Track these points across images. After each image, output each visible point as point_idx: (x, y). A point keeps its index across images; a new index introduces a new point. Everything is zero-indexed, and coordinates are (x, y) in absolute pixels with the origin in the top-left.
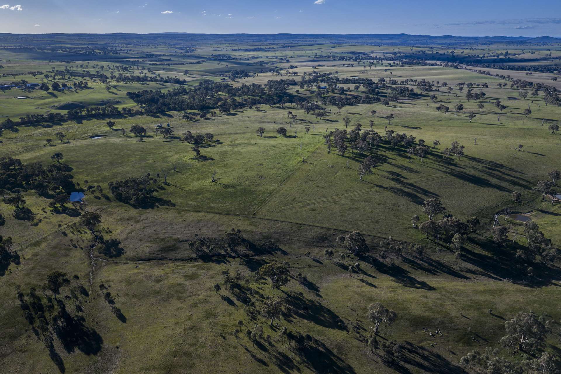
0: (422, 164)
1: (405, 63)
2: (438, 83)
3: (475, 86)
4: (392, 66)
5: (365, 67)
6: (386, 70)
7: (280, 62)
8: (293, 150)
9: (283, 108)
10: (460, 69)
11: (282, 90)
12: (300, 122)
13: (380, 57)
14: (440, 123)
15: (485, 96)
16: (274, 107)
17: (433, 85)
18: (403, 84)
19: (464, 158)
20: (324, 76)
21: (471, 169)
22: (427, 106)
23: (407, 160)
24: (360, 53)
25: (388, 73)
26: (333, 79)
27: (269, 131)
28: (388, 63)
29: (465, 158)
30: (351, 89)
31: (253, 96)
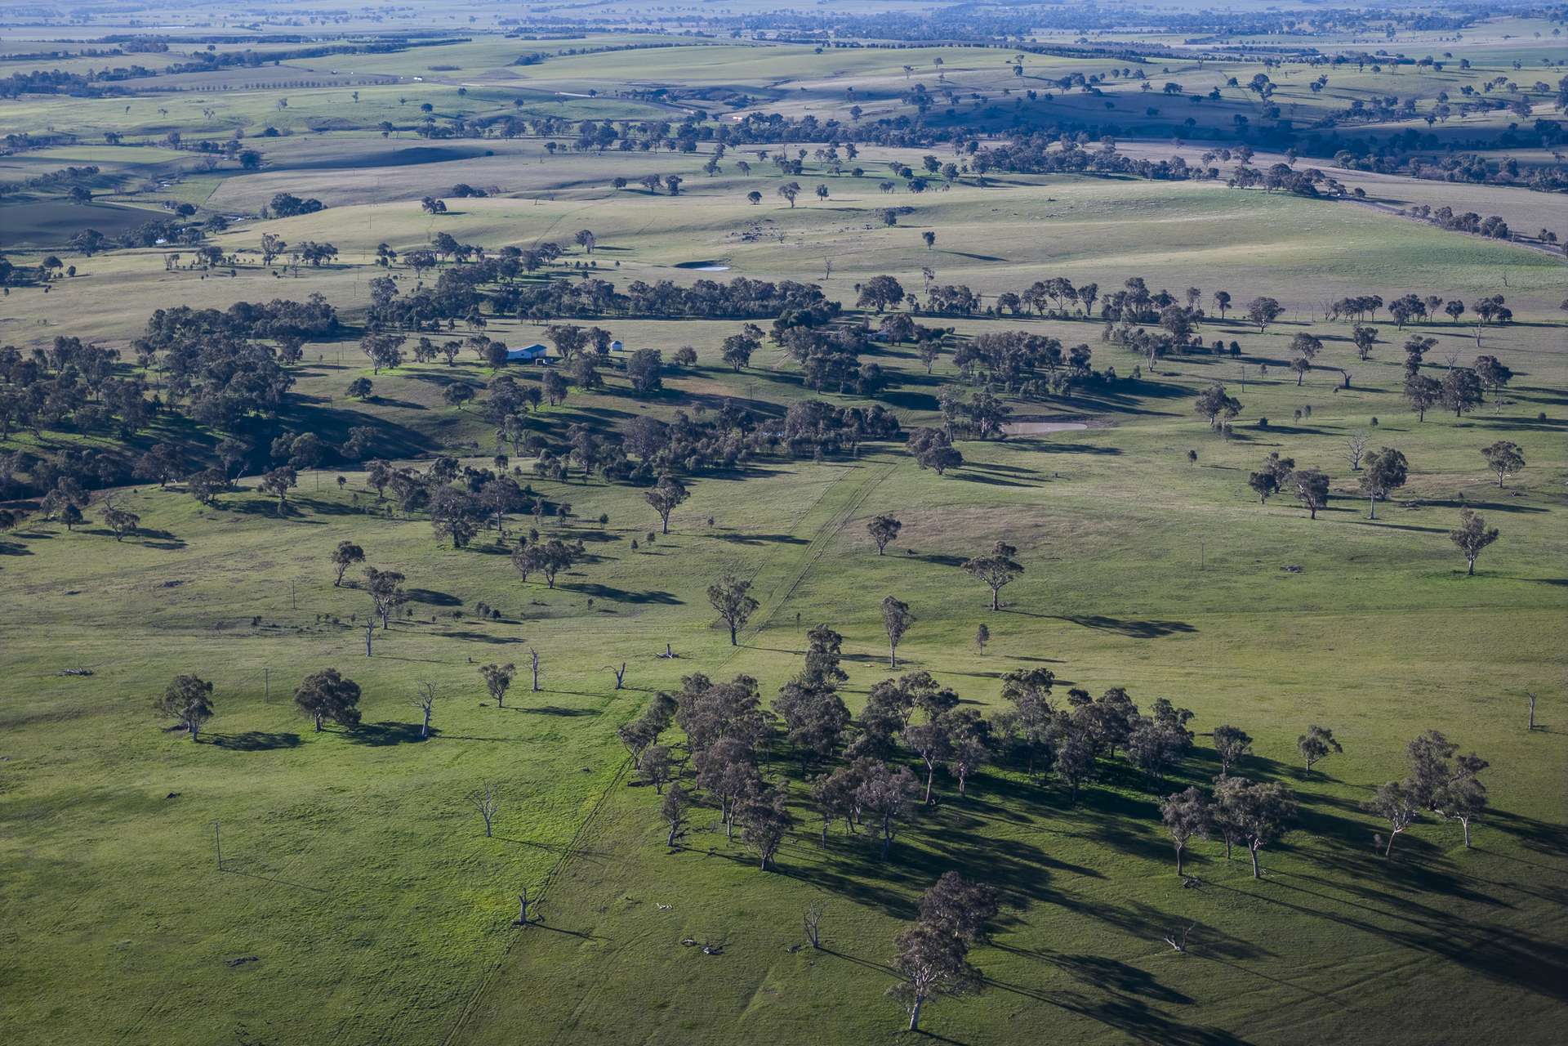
0: (1263, 889)
1: (998, 164)
2: (1224, 299)
3: (1440, 315)
4: (919, 185)
5: (756, 196)
6: (890, 217)
7: (200, 172)
8: (435, 842)
9: (288, 511)
10: (1329, 197)
11: (260, 385)
12: (423, 611)
13: (832, 124)
14: (1295, 586)
15: (1512, 383)
16: (226, 507)
17: (1199, 317)
18: (1018, 315)
19: (1494, 832)
20: (512, 270)
21: (1550, 905)
22: (1186, 463)
23: (1168, 874)
24: (703, 94)
25: (908, 235)
26: (576, 292)
27: (240, 697)
28: (896, 167)
29: (1495, 834)
30: (702, 359)
31: (69, 427)
